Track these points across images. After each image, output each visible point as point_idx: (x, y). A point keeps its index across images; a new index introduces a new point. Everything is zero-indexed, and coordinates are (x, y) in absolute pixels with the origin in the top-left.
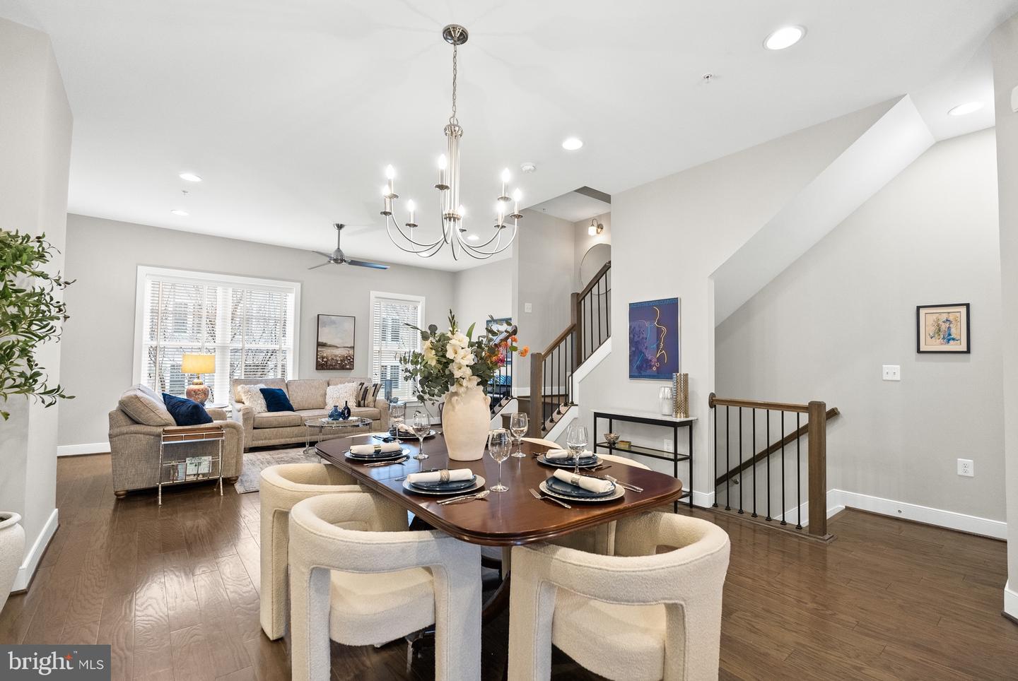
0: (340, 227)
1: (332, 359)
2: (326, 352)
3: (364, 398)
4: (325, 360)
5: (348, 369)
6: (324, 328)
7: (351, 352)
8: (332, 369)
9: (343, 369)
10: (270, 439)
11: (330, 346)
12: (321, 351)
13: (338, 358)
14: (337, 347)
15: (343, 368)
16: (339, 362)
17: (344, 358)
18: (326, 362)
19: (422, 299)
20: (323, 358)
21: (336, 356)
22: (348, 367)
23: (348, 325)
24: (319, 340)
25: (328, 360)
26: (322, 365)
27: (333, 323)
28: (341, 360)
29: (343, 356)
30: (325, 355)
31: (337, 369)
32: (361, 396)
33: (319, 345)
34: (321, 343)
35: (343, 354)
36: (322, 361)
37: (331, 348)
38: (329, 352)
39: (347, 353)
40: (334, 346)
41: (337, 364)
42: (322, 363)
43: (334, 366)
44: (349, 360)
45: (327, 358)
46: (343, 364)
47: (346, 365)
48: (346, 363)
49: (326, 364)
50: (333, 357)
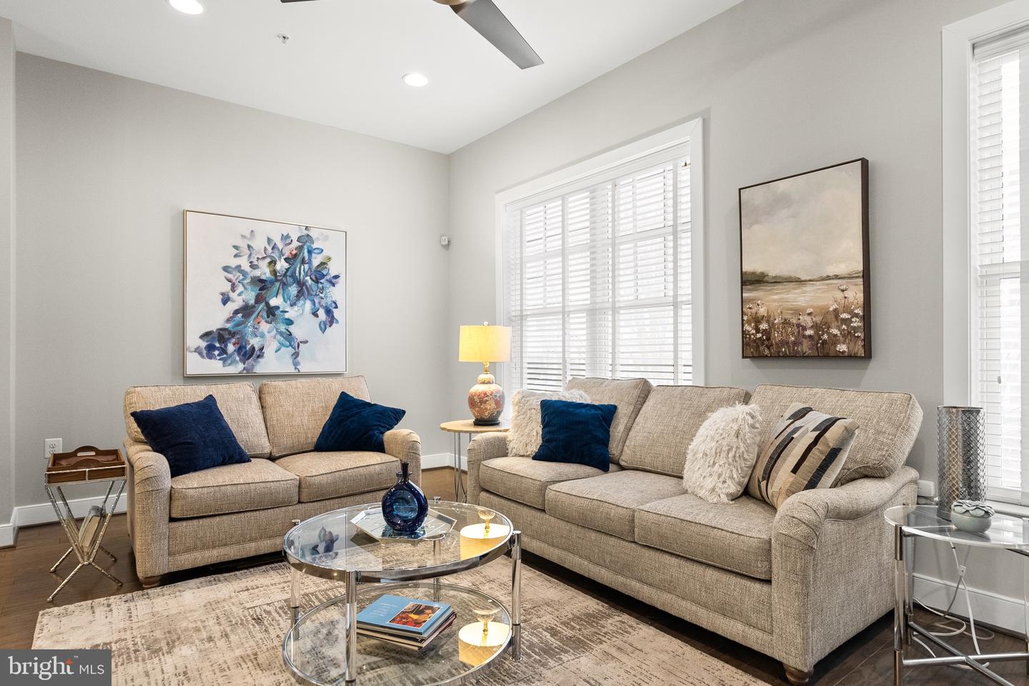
1: (786, 323)
2: (769, 302)
4: (764, 326)
5: (840, 357)
6: (756, 227)
8: (785, 357)
9: (828, 356)
11: (778, 281)
12: (751, 300)
13: (806, 320)
14: (799, 282)
16: (809, 332)
18: (767, 333)
20: (757, 320)
21: (797, 312)
22: (842, 348)
24: (744, 270)
25: (772, 325)
26: (758, 345)
27: (784, 200)
28: (815, 326)
30: (762, 311)
31: (804, 357)
33: (751, 281)
34: (753, 273)
35: (822, 303)
36: (758, 331)
37: (779, 286)
38: (774, 301)
39: (839, 295)
40: (790, 280)
41: (804, 336)
42: (759, 335)
43: (795, 343)
44: (845, 321)
45: (768, 321)
46: (826, 337)
47: (834, 340)
48: (835, 331)
49: (768, 339)
50: (787, 317)
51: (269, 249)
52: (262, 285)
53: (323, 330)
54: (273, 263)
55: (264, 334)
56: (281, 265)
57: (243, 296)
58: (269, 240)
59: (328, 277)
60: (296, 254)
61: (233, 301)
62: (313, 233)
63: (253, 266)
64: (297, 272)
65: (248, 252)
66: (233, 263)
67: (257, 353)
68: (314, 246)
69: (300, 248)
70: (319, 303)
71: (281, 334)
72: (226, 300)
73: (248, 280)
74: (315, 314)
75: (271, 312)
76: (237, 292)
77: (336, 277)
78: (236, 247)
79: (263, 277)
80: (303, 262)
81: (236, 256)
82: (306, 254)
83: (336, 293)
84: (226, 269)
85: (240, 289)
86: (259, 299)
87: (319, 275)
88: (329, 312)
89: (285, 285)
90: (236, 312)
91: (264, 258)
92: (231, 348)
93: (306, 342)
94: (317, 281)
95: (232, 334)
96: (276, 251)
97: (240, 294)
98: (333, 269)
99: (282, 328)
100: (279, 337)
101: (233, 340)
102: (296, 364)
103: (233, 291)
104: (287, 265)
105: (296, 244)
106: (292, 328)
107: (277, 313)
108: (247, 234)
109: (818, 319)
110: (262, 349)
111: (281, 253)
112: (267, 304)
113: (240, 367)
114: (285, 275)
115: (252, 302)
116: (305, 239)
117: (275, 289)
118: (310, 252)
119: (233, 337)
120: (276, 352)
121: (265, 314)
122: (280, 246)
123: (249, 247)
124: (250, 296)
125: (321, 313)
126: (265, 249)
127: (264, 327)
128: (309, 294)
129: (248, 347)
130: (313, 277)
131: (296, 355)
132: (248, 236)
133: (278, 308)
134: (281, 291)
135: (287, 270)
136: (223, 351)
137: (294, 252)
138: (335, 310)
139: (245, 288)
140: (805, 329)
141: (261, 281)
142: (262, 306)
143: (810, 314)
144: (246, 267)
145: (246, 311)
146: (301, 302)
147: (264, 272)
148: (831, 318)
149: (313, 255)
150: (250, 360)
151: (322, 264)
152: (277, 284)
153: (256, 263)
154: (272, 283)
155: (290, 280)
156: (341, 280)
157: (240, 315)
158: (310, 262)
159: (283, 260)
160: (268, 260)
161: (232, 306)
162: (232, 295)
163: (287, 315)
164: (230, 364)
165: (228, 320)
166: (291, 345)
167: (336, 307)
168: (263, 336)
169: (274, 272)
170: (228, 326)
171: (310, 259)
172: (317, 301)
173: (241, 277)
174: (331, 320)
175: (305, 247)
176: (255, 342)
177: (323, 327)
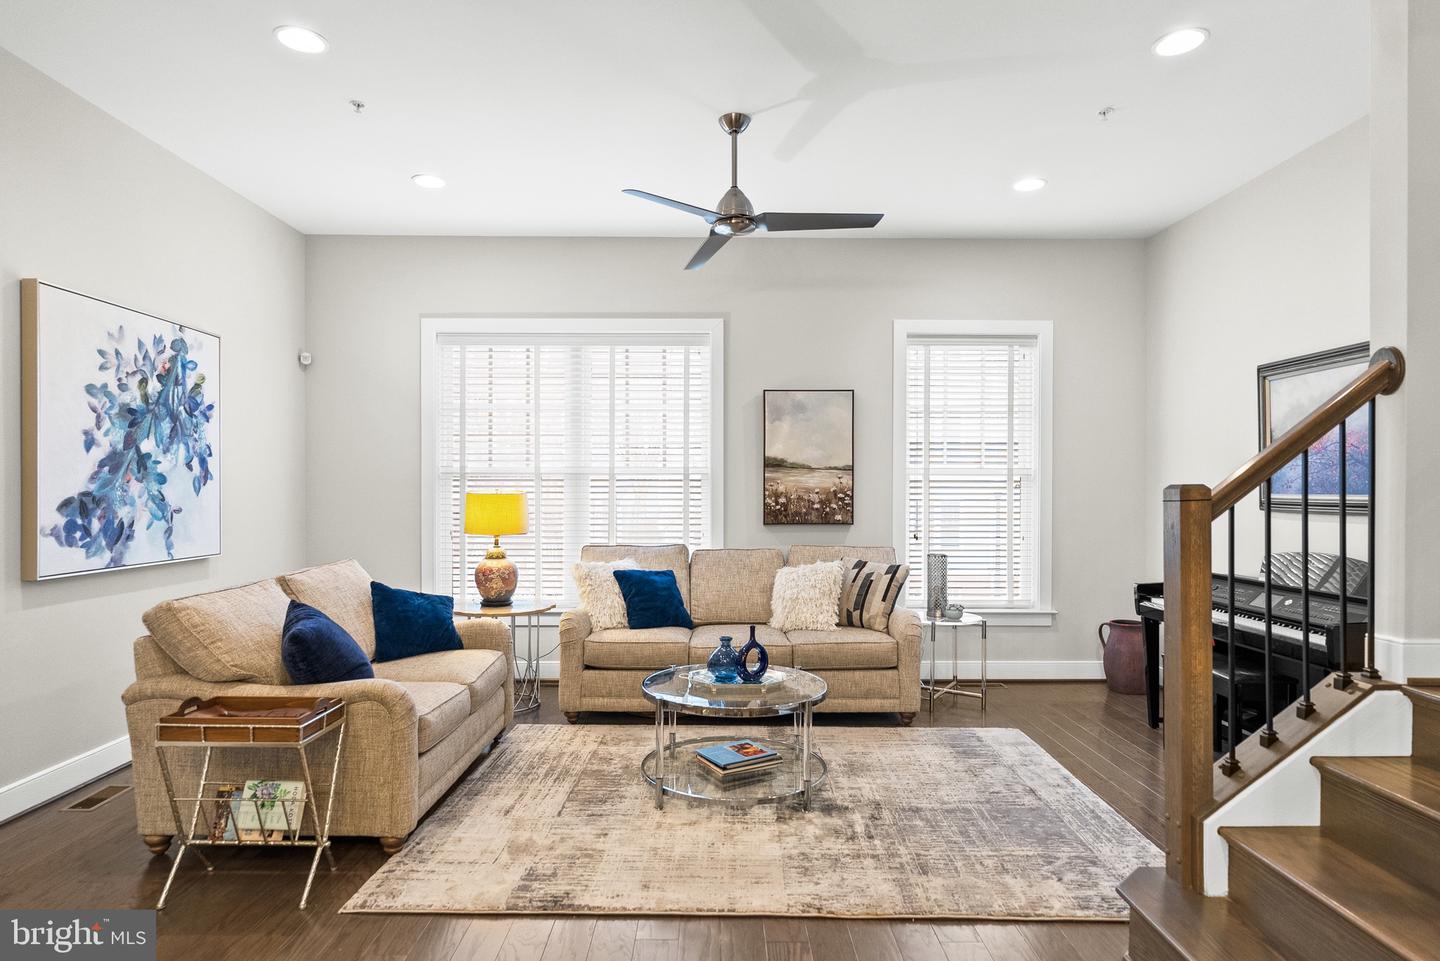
0: (736, 123)
1: (800, 498)
2: (787, 482)
3: (861, 604)
4: (782, 500)
5: (837, 523)
6: (777, 423)
7: (846, 480)
8: (798, 523)
9: (828, 523)
10: (620, 696)
11: (794, 466)
12: (773, 480)
13: (814, 497)
14: (810, 468)
15: (826, 520)
16: (816, 506)
17: (829, 497)
19: (1044, 329)
20: (777, 495)
21: (809, 491)
22: (838, 517)
23: (839, 411)
24: (768, 455)
25: (789, 500)
26: (778, 514)
27: (800, 408)
29: (827, 492)
30: (781, 488)
31: (812, 523)
32: (854, 598)
33: (772, 464)
34: (775, 459)
35: (826, 485)
36: (777, 503)
37: (794, 471)
38: (791, 481)
39: (837, 481)
40: (803, 467)
41: (813, 509)
42: (778, 507)
43: (806, 514)
44: (840, 499)
45: (786, 496)
46: (828, 509)
47: (834, 512)
48: (834, 506)
49: (786, 510)
50: (802, 494)
51: (140, 358)
52: (132, 417)
53: (197, 491)
54: (144, 382)
56: (154, 386)
57: (110, 437)
58: (140, 344)
59: (202, 408)
60: (169, 369)
61: (99, 445)
62: (189, 337)
63: (122, 387)
64: (171, 401)
65: (115, 361)
66: (99, 379)
67: (126, 532)
68: (189, 357)
69: (173, 359)
70: (194, 448)
71: (153, 498)
72: (90, 443)
73: (115, 410)
74: (189, 467)
75: (143, 460)
76: (103, 430)
77: (210, 407)
78: (101, 353)
79: (133, 406)
80: (177, 383)
81: (102, 368)
82: (180, 369)
83: (210, 433)
84: (90, 389)
85: (106, 424)
86: (130, 441)
87: (193, 405)
88: (203, 462)
89: (157, 418)
90: (102, 464)
91: (134, 373)
92: (96, 525)
93: (179, 511)
94: (191, 414)
95: (97, 502)
96: (147, 362)
97: (106, 434)
98: (208, 396)
99: (154, 487)
100: (150, 503)
101: (99, 512)
102: (169, 547)
103: (99, 428)
104: (159, 387)
105: (169, 353)
106: (166, 490)
107: (149, 464)
108: (115, 332)
109: (823, 497)
110: (131, 525)
111: (154, 368)
112: (138, 450)
113: (107, 556)
114: (157, 402)
115: (120, 446)
116: (179, 345)
117: (146, 424)
118: (184, 367)
119: (98, 505)
120: (148, 529)
121: (134, 466)
122: (152, 354)
123: (117, 353)
124: (118, 436)
125: (195, 463)
126: (136, 359)
127: (135, 487)
128: (183, 434)
129: (117, 522)
130: (187, 406)
131: (169, 531)
132: (116, 334)
133: (149, 456)
134: (153, 429)
135: (160, 393)
136: (87, 531)
137: (167, 366)
138: (209, 459)
139: (113, 423)
140: (813, 503)
141: (131, 411)
142: (132, 453)
143: (817, 493)
144: (113, 388)
145: (113, 462)
146: (175, 446)
147: (133, 397)
148: (831, 496)
149: (188, 371)
150: (118, 545)
151: (197, 386)
152: (149, 416)
153: (124, 381)
154: (143, 414)
155: (163, 411)
156: (215, 413)
157: (106, 469)
158: (183, 384)
159: (155, 378)
160: (139, 377)
161: (99, 453)
162: (98, 435)
163: (160, 469)
164: (94, 554)
165: (93, 478)
166: (164, 517)
167: (210, 455)
168: (132, 504)
169: (145, 398)
170: (92, 487)
171: (184, 377)
172: (191, 445)
173: (108, 405)
174: (206, 475)
175: (179, 357)
176: (123, 513)
177: (197, 485)
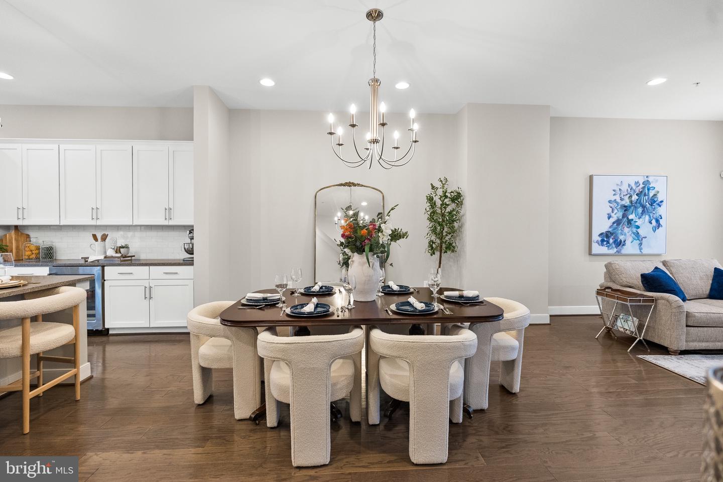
51: (629, 190)
52: (626, 208)
53: (654, 231)
54: (631, 197)
55: (626, 234)
56: (635, 198)
57: (617, 215)
58: (629, 185)
59: (657, 202)
60: (641, 191)
61: (613, 218)
62: (650, 179)
63: (622, 199)
64: (642, 202)
65: (620, 192)
66: (613, 198)
67: (622, 243)
68: (651, 186)
69: (644, 188)
70: (653, 216)
71: (634, 233)
72: (609, 217)
73: (619, 207)
74: (650, 222)
75: (630, 222)
76: (614, 213)
77: (662, 202)
78: (614, 190)
79: (626, 205)
80: (645, 195)
81: (614, 195)
82: (647, 191)
83: (661, 211)
84: (610, 202)
85: (616, 211)
86: (624, 216)
87: (653, 201)
88: (657, 221)
89: (636, 208)
90: (614, 223)
91: (626, 195)
92: (611, 241)
93: (645, 237)
94: (651, 205)
95: (612, 234)
96: (632, 190)
97: (615, 214)
98: (660, 198)
99: (634, 230)
100: (633, 235)
101: (612, 237)
102: (641, 249)
103: (613, 212)
104: (637, 197)
105: (642, 186)
106: (639, 230)
107: (632, 222)
108: (619, 184)
110: (625, 241)
111: (635, 191)
112: (628, 218)
113: (615, 250)
114: (636, 203)
115: (621, 217)
116: (647, 183)
117: (631, 210)
118: (648, 189)
119: (612, 235)
120: (632, 242)
121: (626, 223)
122: (634, 188)
123: (620, 189)
124: (620, 215)
125: (654, 222)
126: (627, 190)
127: (626, 230)
128: (648, 212)
129: (619, 240)
130: (650, 203)
131: (641, 244)
132: (620, 184)
133: (632, 220)
134: (634, 211)
135: (637, 200)
136: (608, 242)
137: (640, 191)
138: (660, 220)
139: (618, 211)
141: (625, 206)
142: (625, 219)
144: (618, 200)
145: (618, 222)
146: (644, 216)
147: (626, 202)
149: (650, 191)
150: (619, 247)
151: (655, 195)
152: (632, 207)
153: (623, 197)
154: (630, 207)
155: (639, 205)
156: (664, 204)
157: (615, 224)
158: (648, 195)
159: (635, 195)
160: (629, 195)
161: (612, 220)
162: (613, 215)
163: (637, 224)
164: (611, 249)
165: (610, 227)
166: (638, 239)
167: (661, 218)
168: (625, 235)
169: (631, 202)
170: (610, 230)
171: (648, 193)
172: (651, 215)
173: (616, 205)
174: (659, 225)
175: (646, 187)
176: (622, 238)
177: (654, 229)
